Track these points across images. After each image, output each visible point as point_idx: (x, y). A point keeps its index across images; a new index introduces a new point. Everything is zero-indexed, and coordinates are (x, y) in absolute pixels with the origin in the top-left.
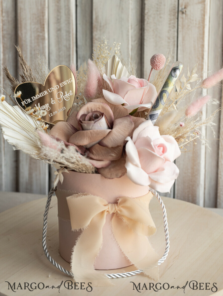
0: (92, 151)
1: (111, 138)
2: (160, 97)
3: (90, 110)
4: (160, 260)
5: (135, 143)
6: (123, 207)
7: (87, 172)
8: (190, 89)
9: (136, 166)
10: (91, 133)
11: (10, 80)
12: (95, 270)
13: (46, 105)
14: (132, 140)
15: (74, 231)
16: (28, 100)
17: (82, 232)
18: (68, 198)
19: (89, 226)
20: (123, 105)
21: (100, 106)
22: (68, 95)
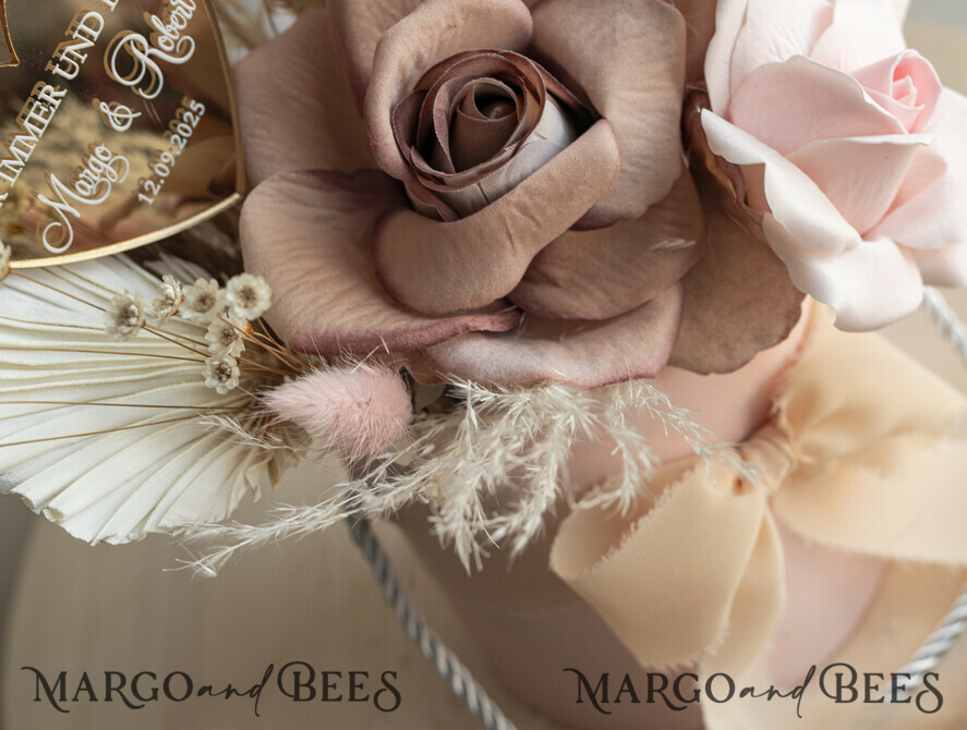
10: (524, 209)
13: (93, 158)
21: (453, 17)
22: (176, 25)
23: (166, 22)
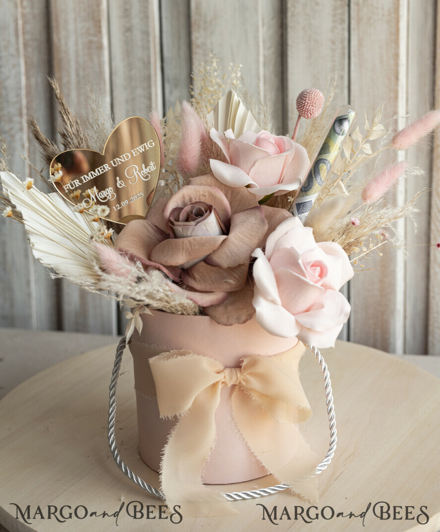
0: (193, 275)
1: (227, 251)
2: (315, 172)
3: (187, 199)
4: (320, 465)
5: (269, 260)
6: (251, 374)
7: (185, 313)
8: (370, 152)
9: (273, 302)
10: (190, 243)
11: (41, 143)
12: (203, 485)
13: (107, 189)
14: (264, 254)
15: (164, 418)
16: (74, 183)
17: (178, 421)
18: (152, 360)
19: (190, 409)
20: (248, 186)
21: (205, 192)
22: (148, 170)
23: (146, 168)
